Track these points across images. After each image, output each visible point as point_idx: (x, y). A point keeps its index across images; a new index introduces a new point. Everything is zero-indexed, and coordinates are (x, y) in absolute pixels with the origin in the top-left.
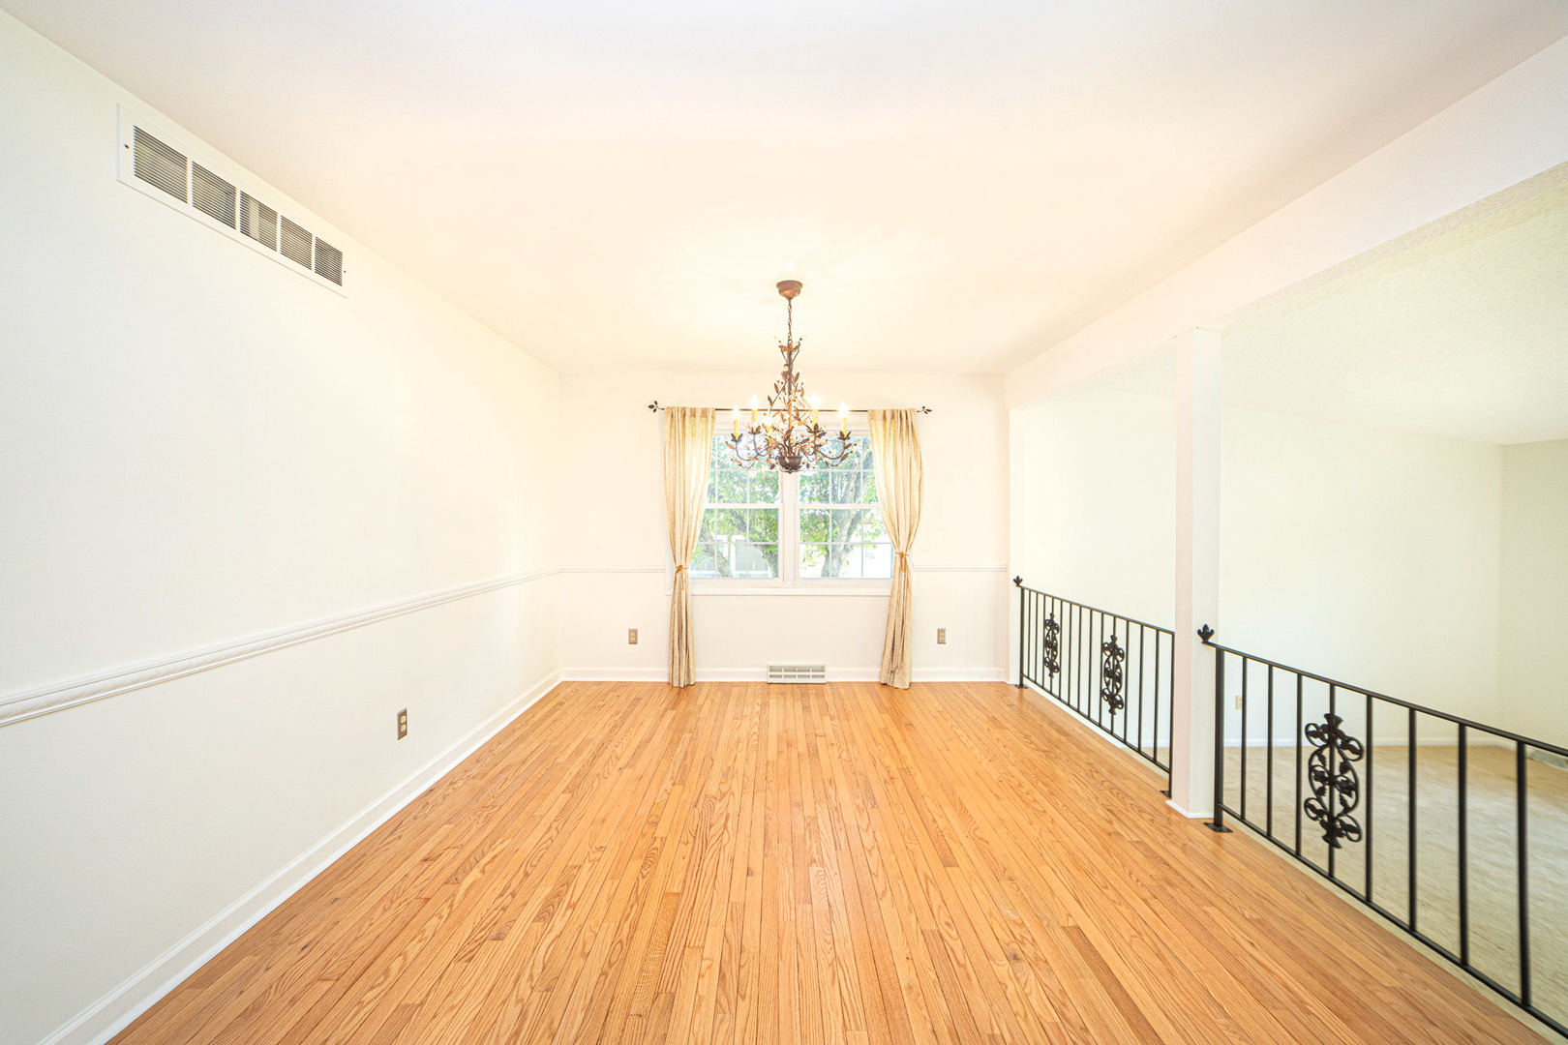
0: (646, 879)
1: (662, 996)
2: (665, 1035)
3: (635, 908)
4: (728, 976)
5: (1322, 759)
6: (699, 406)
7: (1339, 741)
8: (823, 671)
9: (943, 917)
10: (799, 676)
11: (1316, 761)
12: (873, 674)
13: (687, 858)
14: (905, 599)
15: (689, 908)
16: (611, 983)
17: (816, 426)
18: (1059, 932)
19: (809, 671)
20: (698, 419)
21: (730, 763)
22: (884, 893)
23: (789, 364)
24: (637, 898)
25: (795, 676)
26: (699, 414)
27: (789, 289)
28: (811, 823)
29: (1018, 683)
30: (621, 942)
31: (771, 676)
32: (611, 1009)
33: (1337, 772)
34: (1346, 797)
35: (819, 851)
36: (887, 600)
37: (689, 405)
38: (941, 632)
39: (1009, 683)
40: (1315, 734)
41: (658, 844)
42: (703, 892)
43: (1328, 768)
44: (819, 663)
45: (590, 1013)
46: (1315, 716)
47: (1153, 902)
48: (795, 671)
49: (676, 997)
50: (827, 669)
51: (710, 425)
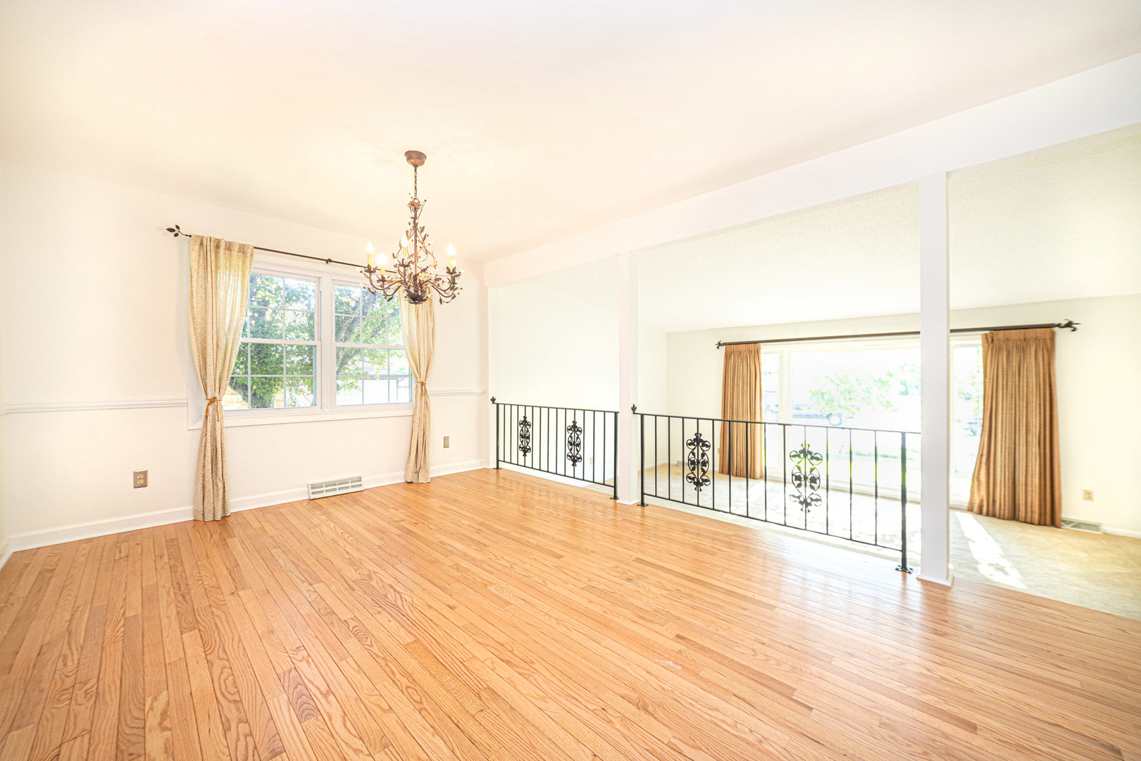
0: (374, 645)
1: (482, 693)
2: (511, 707)
3: (390, 665)
4: (510, 660)
5: (694, 454)
6: (238, 240)
7: (701, 444)
8: (360, 481)
9: (585, 580)
10: (340, 489)
11: (691, 456)
12: (399, 477)
13: (391, 619)
14: (425, 416)
15: (436, 644)
16: (434, 711)
17: (454, 269)
18: (633, 563)
19: (348, 483)
20: (235, 253)
21: (347, 557)
22: (544, 582)
23: (415, 218)
24: (384, 659)
25: (335, 489)
26: (236, 248)
27: (416, 158)
28: (457, 567)
29: (496, 467)
30: (407, 687)
31: (313, 493)
32: (456, 721)
33: (700, 458)
34: (704, 467)
35: (483, 579)
36: (410, 418)
37: (225, 237)
38: (446, 439)
39: (490, 467)
40: (690, 444)
41: (352, 624)
42: (434, 631)
43: (696, 457)
44: (356, 475)
45: (442, 733)
46: (690, 436)
47: (651, 538)
48: (335, 485)
49: (492, 687)
50: (363, 479)
51: (248, 260)
